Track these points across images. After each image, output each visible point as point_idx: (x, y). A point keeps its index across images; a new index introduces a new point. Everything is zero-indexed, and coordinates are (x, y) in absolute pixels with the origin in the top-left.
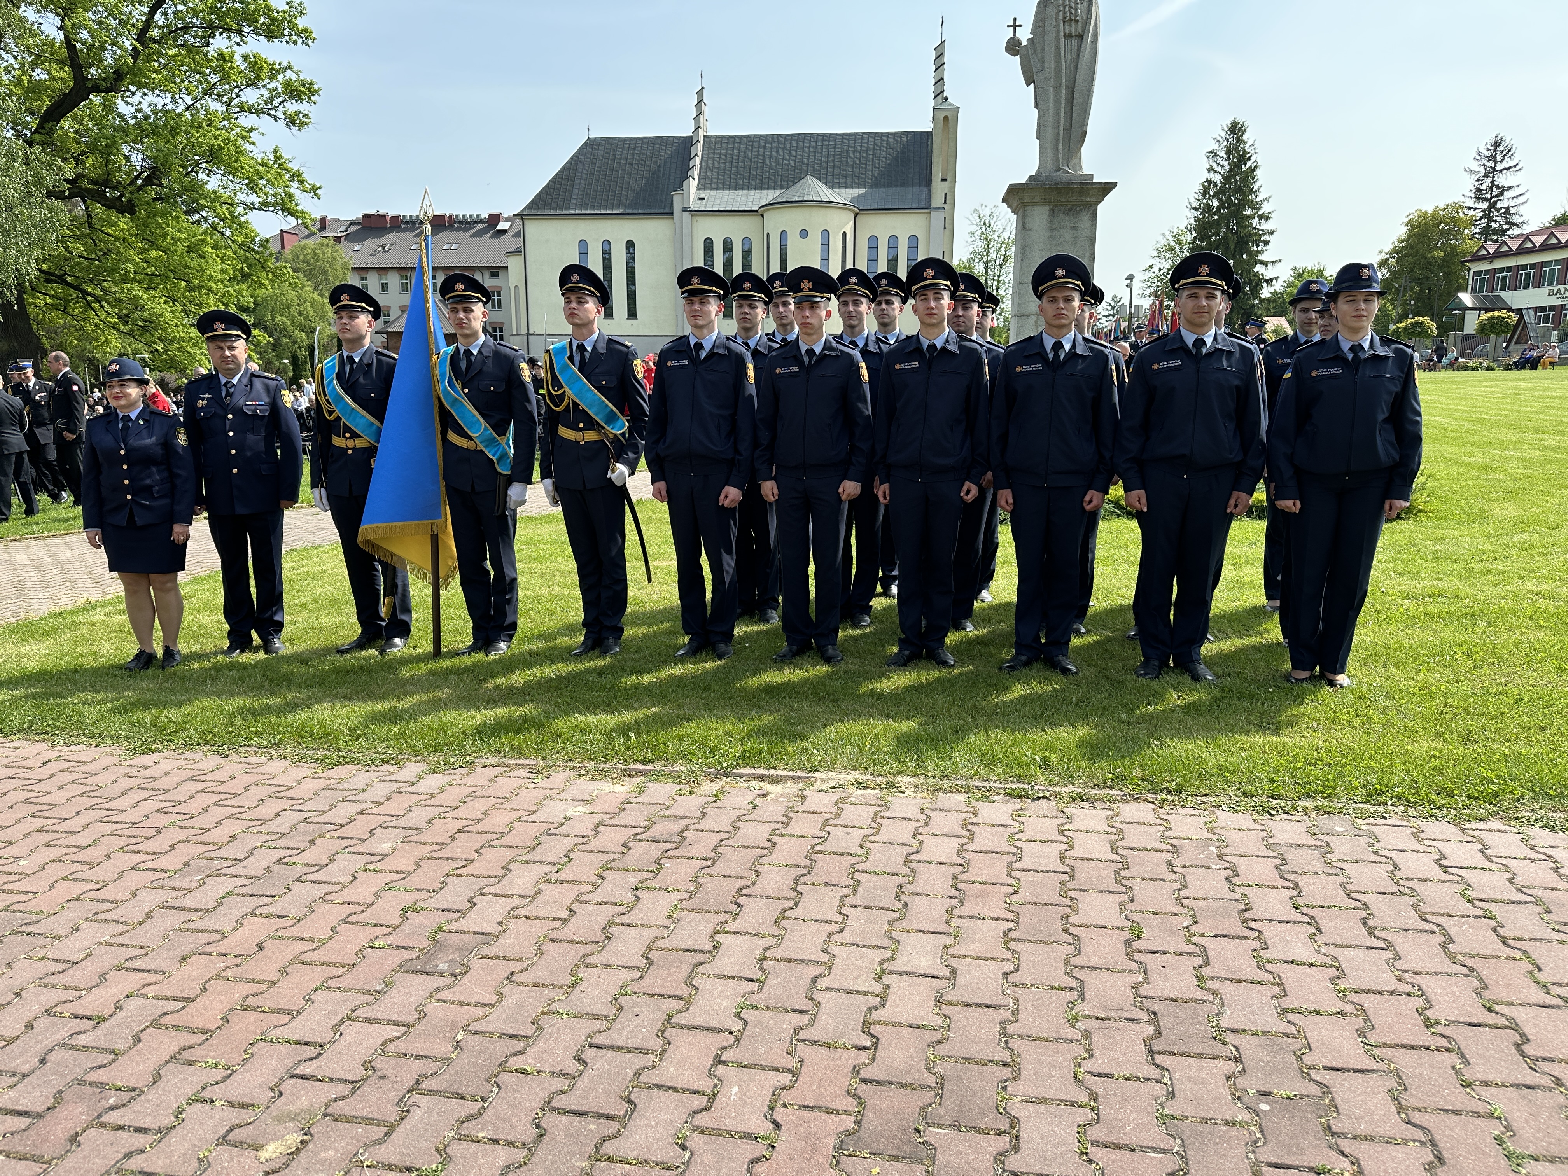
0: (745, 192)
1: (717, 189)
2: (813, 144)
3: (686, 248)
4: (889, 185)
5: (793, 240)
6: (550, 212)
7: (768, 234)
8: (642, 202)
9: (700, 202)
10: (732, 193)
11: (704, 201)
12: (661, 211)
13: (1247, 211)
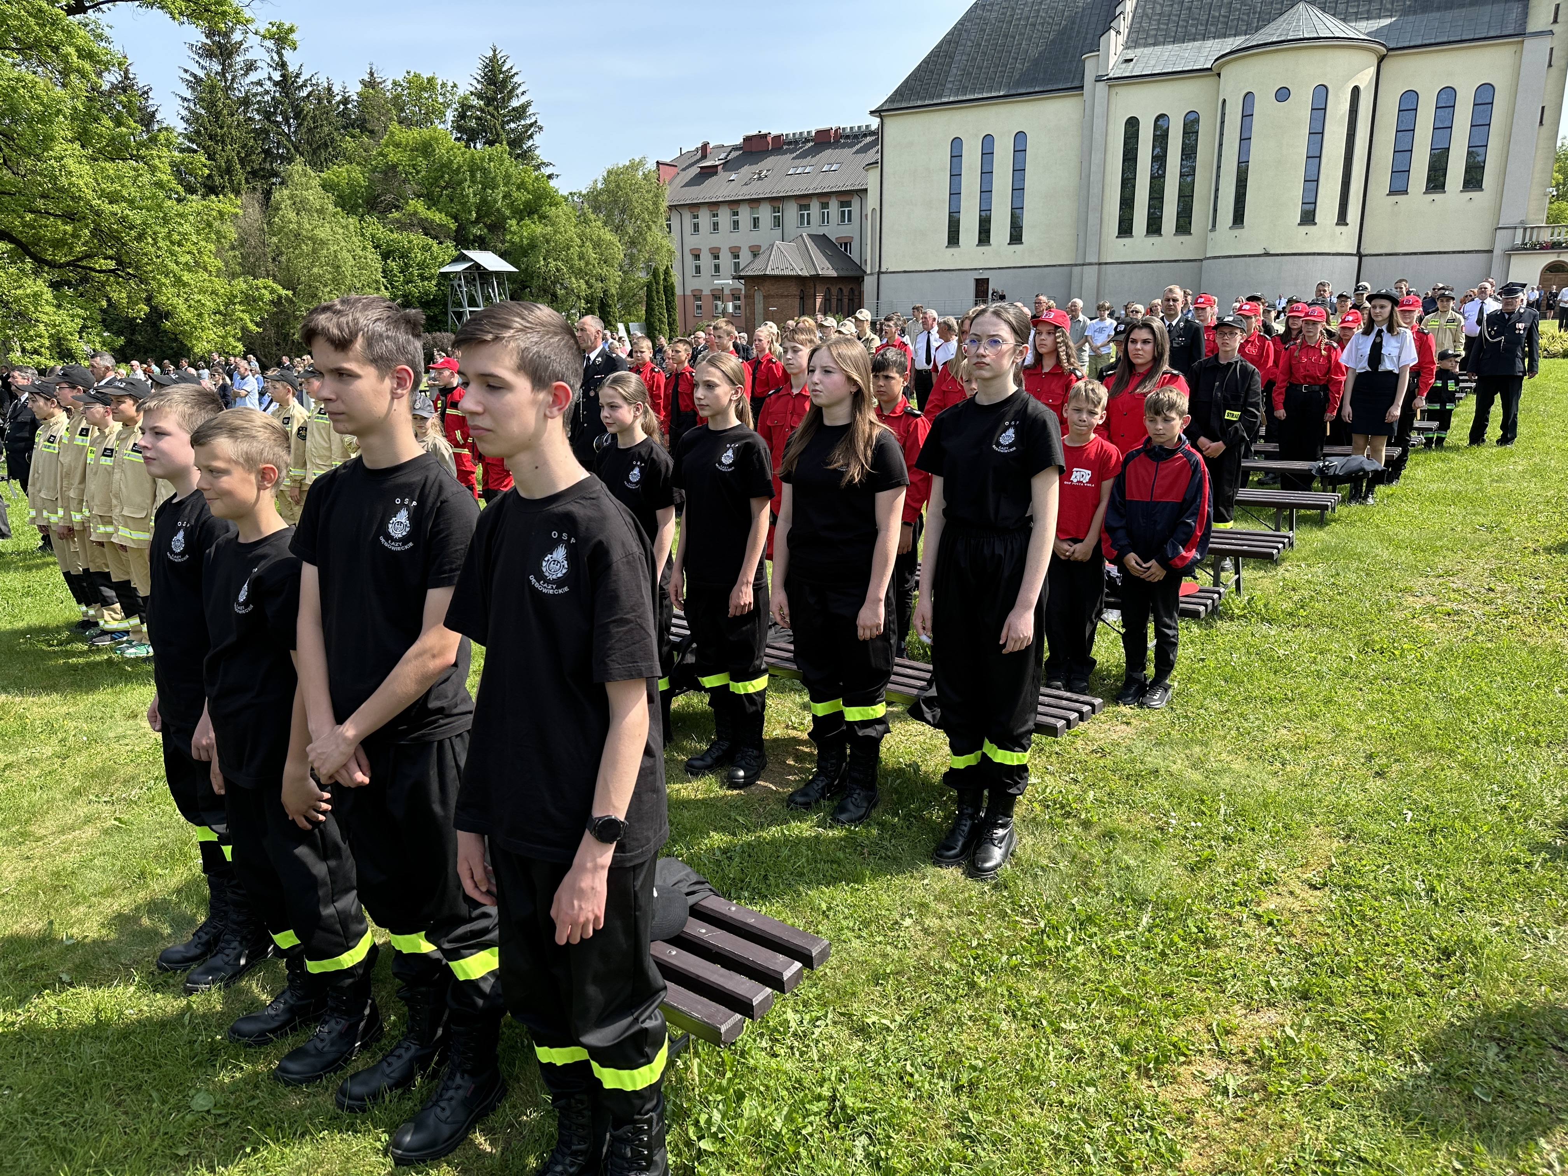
0: (1197, 44)
1: (1155, 44)
3: (1097, 135)
5: (1264, 105)
6: (919, 103)
7: (1224, 101)
8: (1041, 75)
9: (1124, 65)
10: (1176, 47)
11: (1132, 64)
12: (1069, 85)
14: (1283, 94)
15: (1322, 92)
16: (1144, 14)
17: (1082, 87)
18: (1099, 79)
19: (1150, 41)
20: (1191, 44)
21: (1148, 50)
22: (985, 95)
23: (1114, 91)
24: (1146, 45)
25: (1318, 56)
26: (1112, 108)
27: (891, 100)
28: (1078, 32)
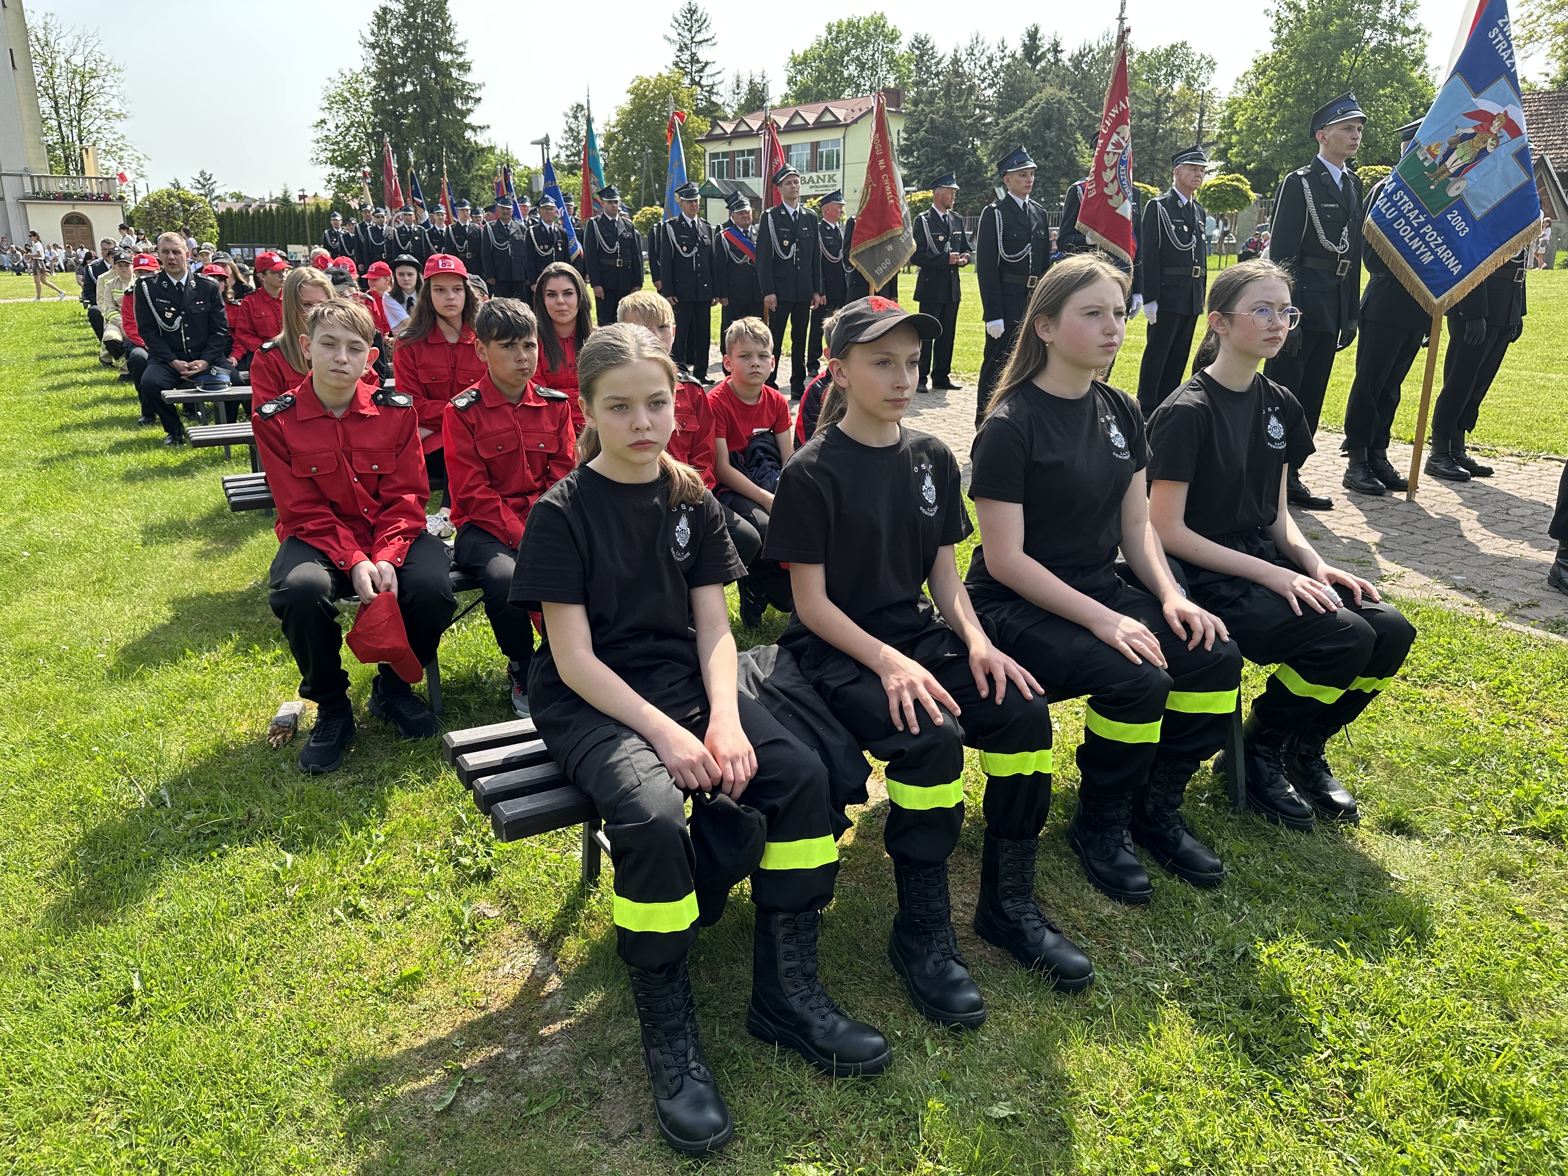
13: (444, 57)
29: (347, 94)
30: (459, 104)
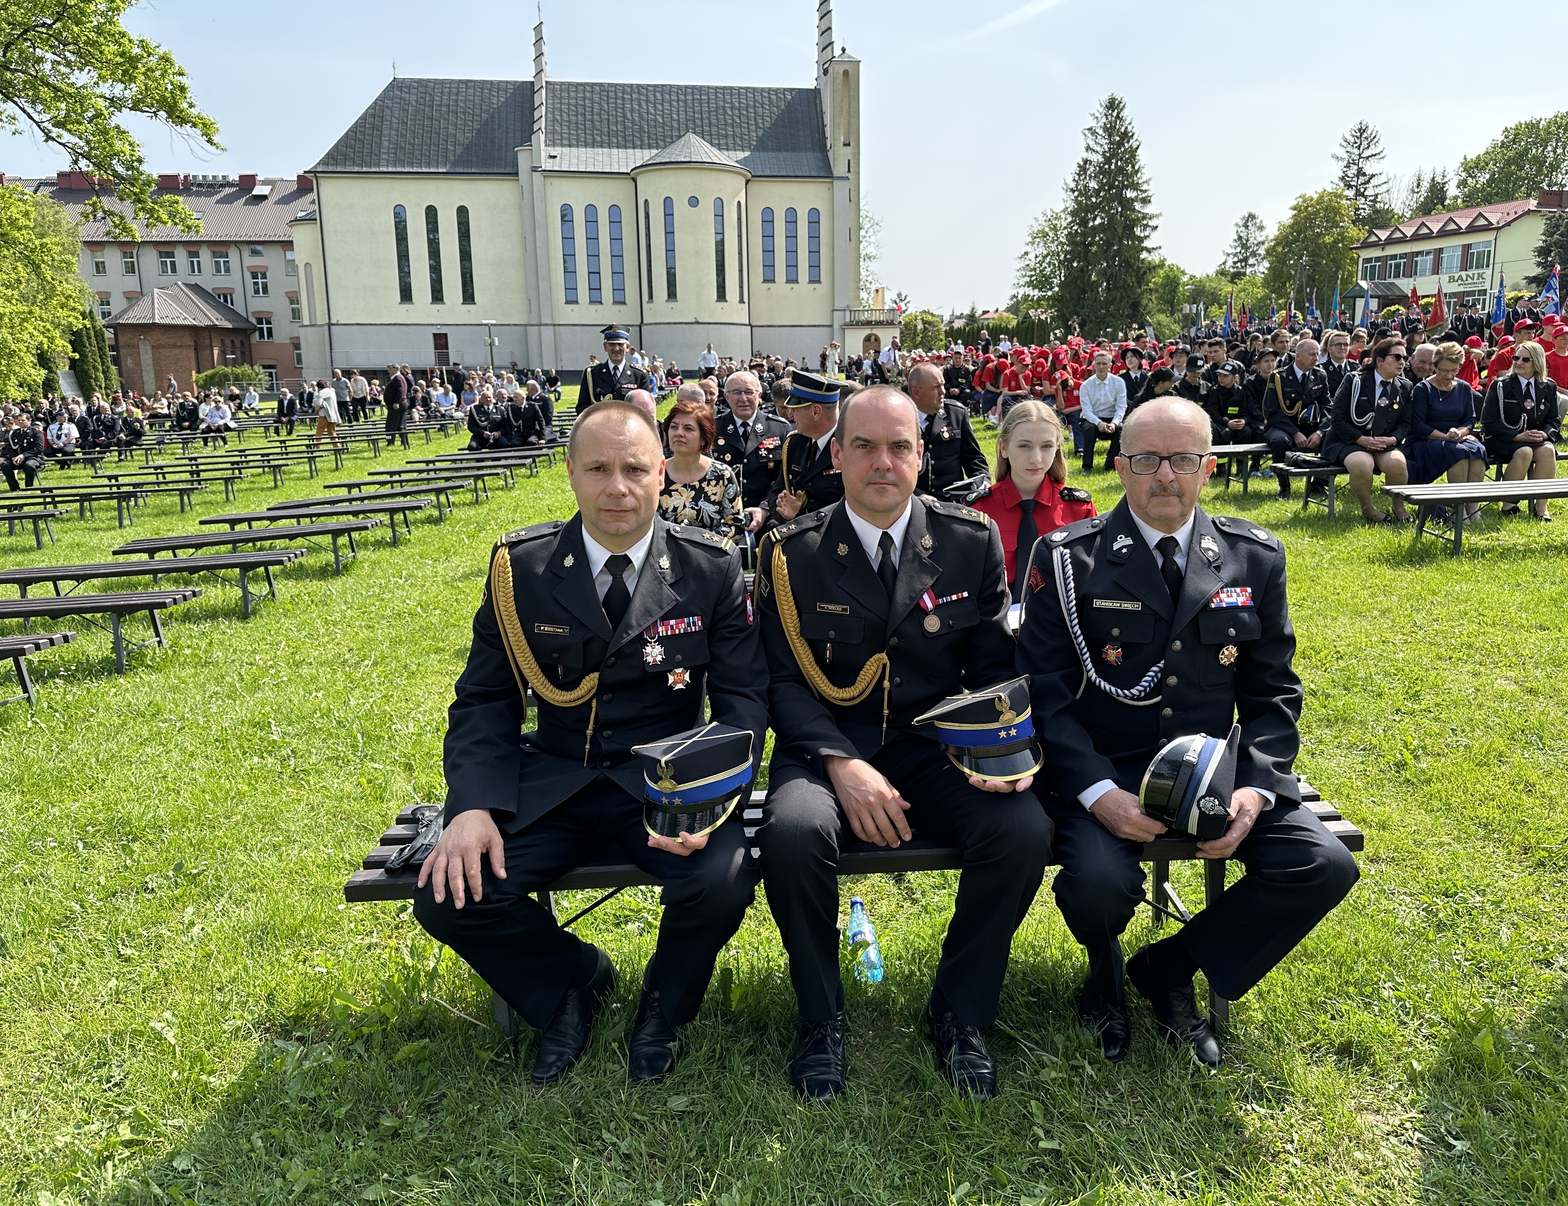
0: (606, 150)
1: (570, 146)
2: (682, 97)
3: (538, 217)
4: (779, 149)
5: (681, 208)
6: (356, 169)
7: (646, 201)
8: (475, 159)
9: (551, 160)
10: (589, 150)
11: (557, 160)
12: (503, 171)
13: (1130, 194)
14: (694, 202)
15: (719, 202)
16: (554, 120)
17: (517, 174)
18: (534, 169)
19: (565, 142)
20: (600, 150)
21: (566, 150)
22: (424, 170)
23: (548, 181)
24: (562, 145)
25: (714, 175)
26: (549, 194)
27: (322, 162)
28: (499, 126)
29: (1047, 229)
30: (1138, 231)
